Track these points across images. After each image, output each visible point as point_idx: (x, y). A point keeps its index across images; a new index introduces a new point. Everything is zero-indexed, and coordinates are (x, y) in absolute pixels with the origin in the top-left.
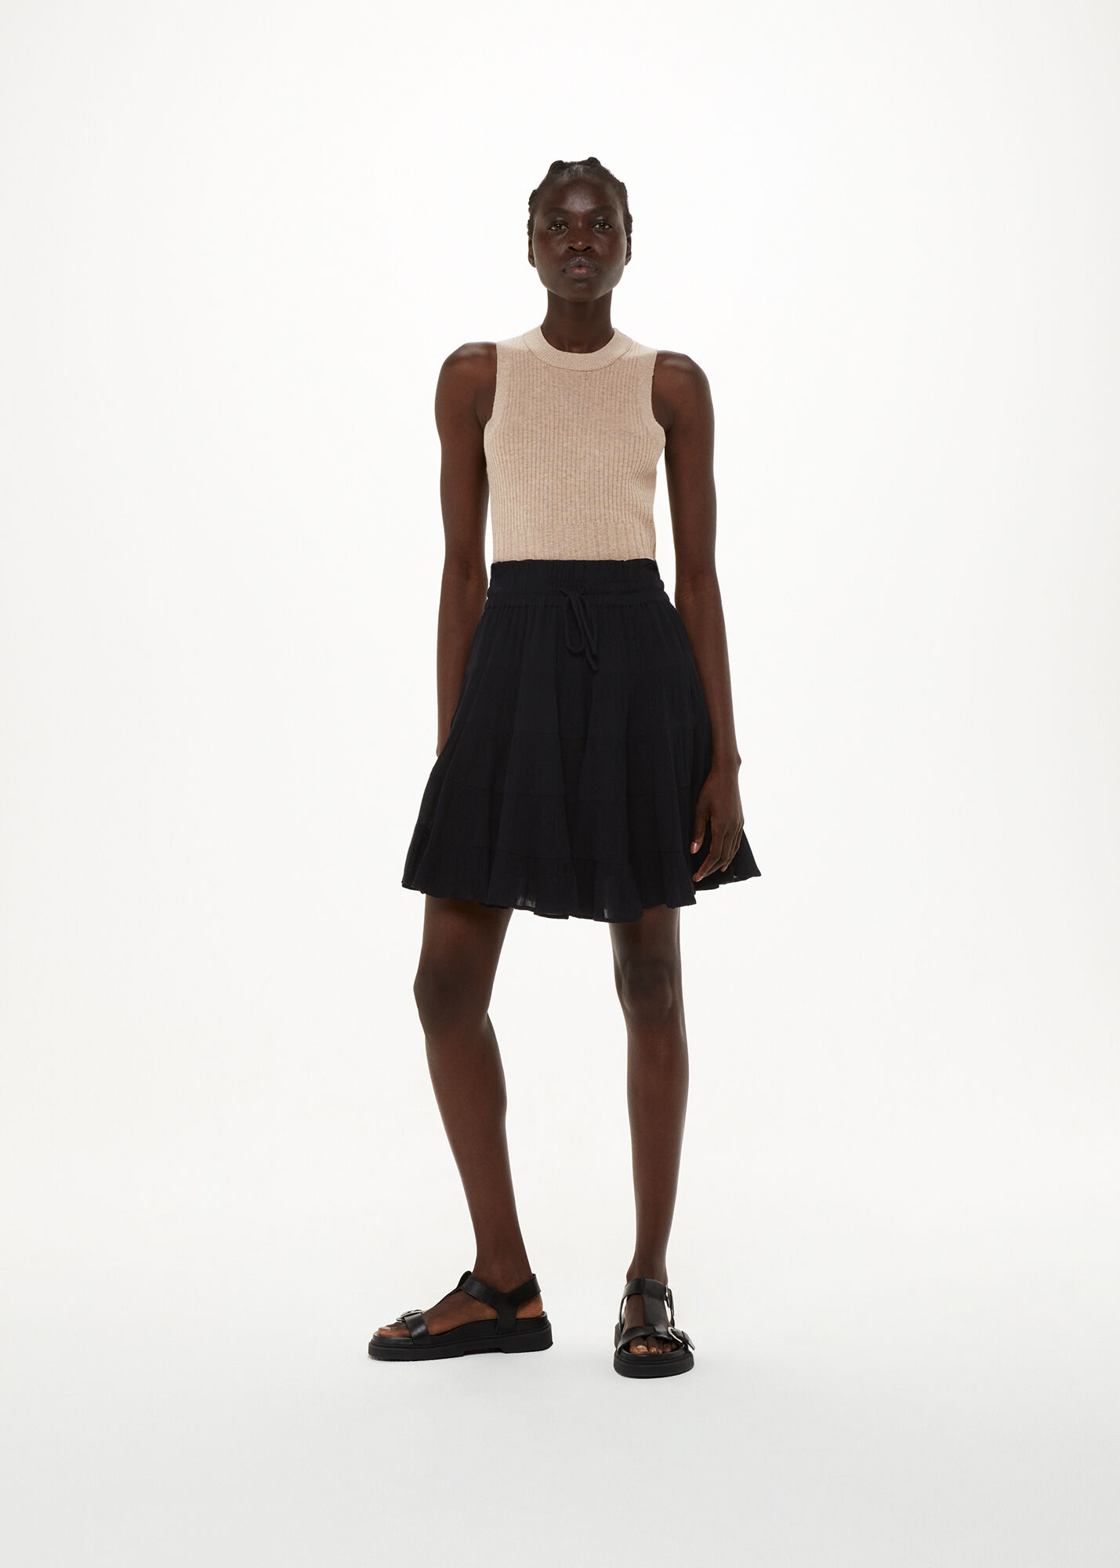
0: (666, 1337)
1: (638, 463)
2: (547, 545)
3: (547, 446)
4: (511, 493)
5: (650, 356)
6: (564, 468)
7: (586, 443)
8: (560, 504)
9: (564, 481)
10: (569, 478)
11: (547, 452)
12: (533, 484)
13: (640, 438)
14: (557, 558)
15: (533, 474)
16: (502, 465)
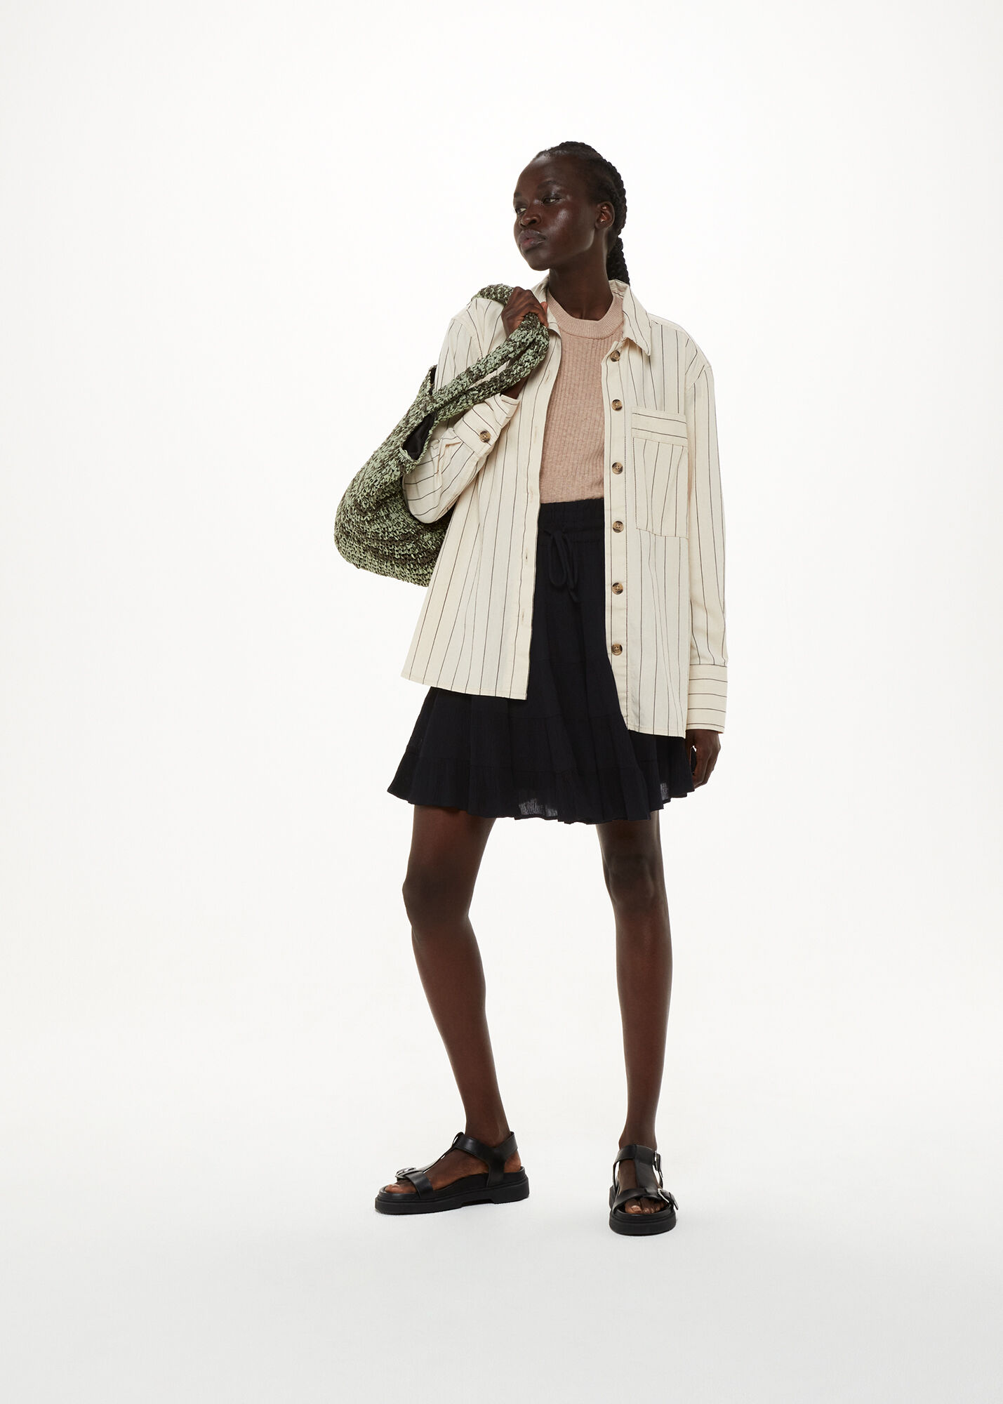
0: (655, 1197)
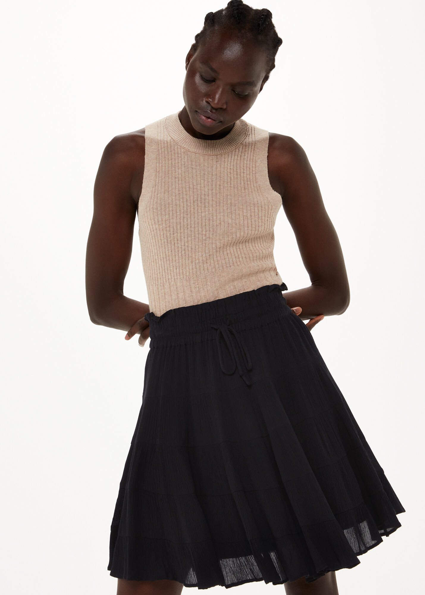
1: (263, 227)
2: (194, 290)
3: (189, 216)
4: (161, 254)
5: (264, 140)
6: (204, 233)
7: (220, 213)
8: (201, 258)
9: (204, 242)
10: (208, 239)
11: (189, 221)
12: (180, 246)
13: (262, 207)
14: (204, 301)
15: (179, 238)
16: (152, 232)
